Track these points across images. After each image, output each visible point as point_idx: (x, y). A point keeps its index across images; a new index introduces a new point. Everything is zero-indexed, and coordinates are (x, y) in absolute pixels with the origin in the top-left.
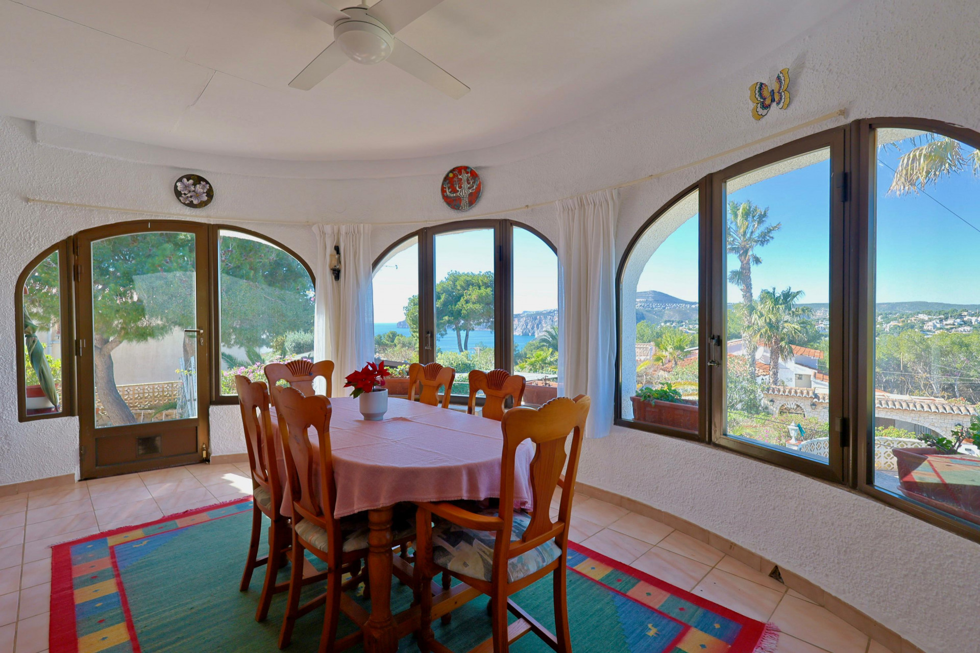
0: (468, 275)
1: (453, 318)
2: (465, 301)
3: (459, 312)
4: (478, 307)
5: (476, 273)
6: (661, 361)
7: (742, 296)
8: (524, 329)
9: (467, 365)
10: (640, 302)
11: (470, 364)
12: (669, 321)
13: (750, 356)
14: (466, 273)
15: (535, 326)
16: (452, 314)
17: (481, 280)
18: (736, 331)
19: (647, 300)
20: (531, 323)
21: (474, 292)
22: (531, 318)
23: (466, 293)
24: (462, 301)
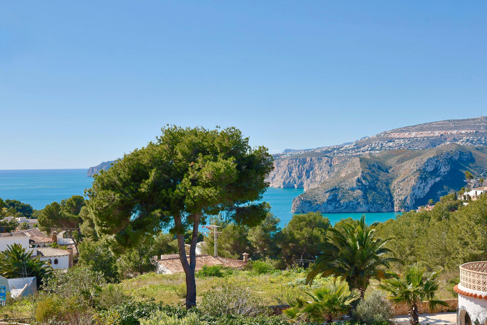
0: (195, 133)
1: (169, 210)
2: (191, 180)
4: (211, 192)
5: (212, 128)
8: (287, 178)
10: (467, 134)
14: (192, 128)
15: (304, 172)
16: (168, 204)
17: (219, 143)
19: (476, 132)
20: (297, 169)
21: (206, 165)
22: (298, 160)
23: (192, 166)
24: (186, 181)
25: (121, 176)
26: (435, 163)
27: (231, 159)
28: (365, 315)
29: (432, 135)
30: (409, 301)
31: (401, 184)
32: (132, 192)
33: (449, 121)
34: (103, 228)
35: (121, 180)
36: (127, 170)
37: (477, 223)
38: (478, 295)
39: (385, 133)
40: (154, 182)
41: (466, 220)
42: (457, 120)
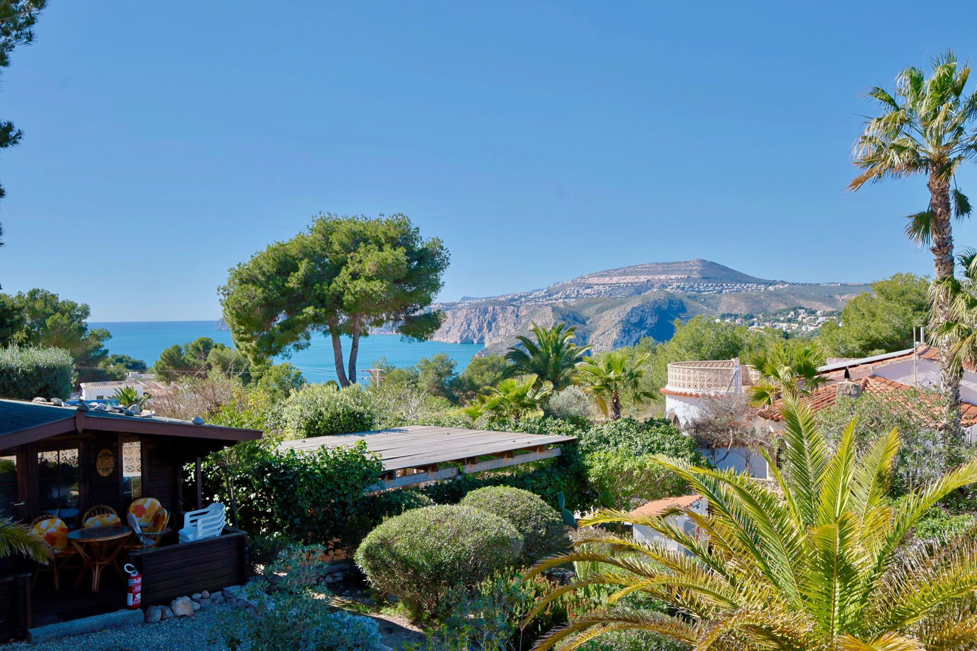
0: (355, 221)
1: (323, 310)
2: (351, 274)
3: (338, 298)
4: (376, 286)
5: (374, 217)
6: (766, 400)
7: (935, 263)
8: (465, 331)
9: (355, 417)
10: (677, 280)
11: (361, 414)
12: (730, 315)
13: (950, 388)
14: (350, 216)
15: (485, 325)
16: (322, 301)
17: (383, 233)
18: (880, 333)
19: (688, 277)
20: (477, 321)
21: (369, 256)
22: (478, 310)
23: (352, 258)
24: (344, 274)
25: (264, 269)
26: (640, 313)
27: (400, 249)
28: (559, 409)
29: (637, 280)
30: (610, 390)
31: (601, 338)
32: (277, 287)
33: (657, 264)
34: (241, 335)
35: (264, 274)
36: (271, 262)
37: (688, 351)
38: (688, 393)
39: (582, 278)
40: (306, 275)
41: (676, 348)
42: (666, 263)
